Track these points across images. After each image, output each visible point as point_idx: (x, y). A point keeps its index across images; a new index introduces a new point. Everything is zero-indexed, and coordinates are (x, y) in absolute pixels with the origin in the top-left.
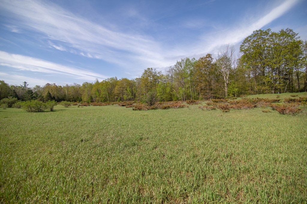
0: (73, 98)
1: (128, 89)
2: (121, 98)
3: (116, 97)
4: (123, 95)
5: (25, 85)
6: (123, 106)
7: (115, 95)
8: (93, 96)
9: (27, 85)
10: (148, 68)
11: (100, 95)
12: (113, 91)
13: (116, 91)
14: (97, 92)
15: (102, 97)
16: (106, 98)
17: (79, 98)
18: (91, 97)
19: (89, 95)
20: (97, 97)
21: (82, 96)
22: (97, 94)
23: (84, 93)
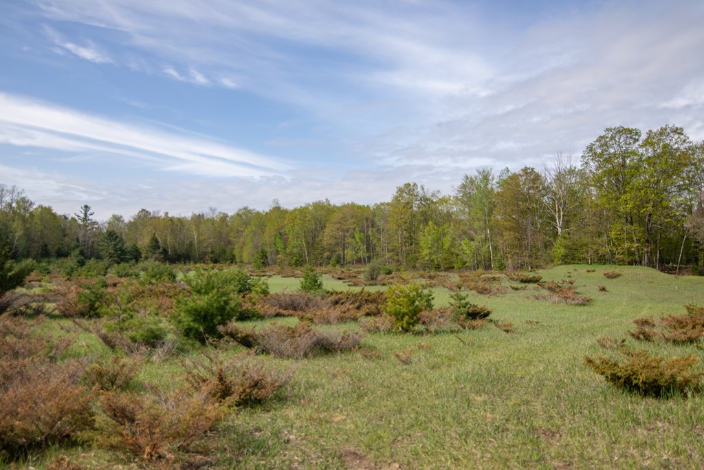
0: (212, 252)
1: (357, 236)
2: (339, 256)
3: (326, 254)
4: (344, 249)
5: (86, 215)
6: (339, 279)
7: (324, 250)
8: (267, 249)
9: (91, 214)
10: (406, 184)
11: (285, 248)
12: (320, 238)
13: (327, 237)
14: (278, 240)
15: (291, 254)
16: (301, 257)
17: (228, 251)
18: (262, 252)
19: (256, 247)
20: (278, 252)
21: (236, 246)
22: (280, 245)
23: (242, 239)
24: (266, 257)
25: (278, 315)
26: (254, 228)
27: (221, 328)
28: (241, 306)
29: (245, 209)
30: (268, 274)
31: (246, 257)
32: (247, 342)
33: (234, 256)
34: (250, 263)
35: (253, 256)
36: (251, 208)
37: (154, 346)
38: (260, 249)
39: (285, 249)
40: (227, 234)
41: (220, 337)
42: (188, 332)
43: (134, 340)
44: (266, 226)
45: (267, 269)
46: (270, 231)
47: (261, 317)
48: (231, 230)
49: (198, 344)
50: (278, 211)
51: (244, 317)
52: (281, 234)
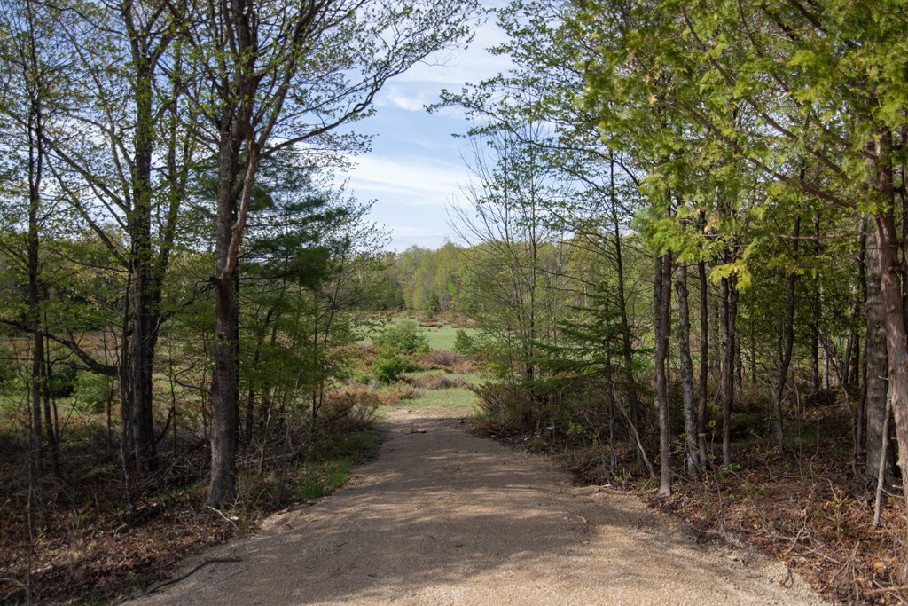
8: (439, 294)
14: (450, 284)
15: (465, 299)
16: (476, 302)
17: (397, 296)
18: (434, 298)
19: (427, 292)
20: (450, 298)
21: (405, 290)
22: (452, 290)
23: (411, 283)
24: (438, 303)
25: (433, 368)
26: (424, 271)
27: (397, 376)
28: (408, 362)
29: (414, 247)
30: (439, 323)
31: (416, 304)
32: (409, 382)
33: (403, 301)
34: (421, 310)
35: (424, 301)
36: (420, 246)
37: (367, 384)
38: (431, 294)
39: (458, 293)
40: (396, 275)
41: (397, 380)
42: (380, 378)
43: (358, 381)
44: (437, 268)
45: (438, 317)
46: (442, 272)
47: (421, 370)
48: (400, 272)
49: (386, 384)
50: (451, 249)
51: (410, 370)
52: (453, 277)
